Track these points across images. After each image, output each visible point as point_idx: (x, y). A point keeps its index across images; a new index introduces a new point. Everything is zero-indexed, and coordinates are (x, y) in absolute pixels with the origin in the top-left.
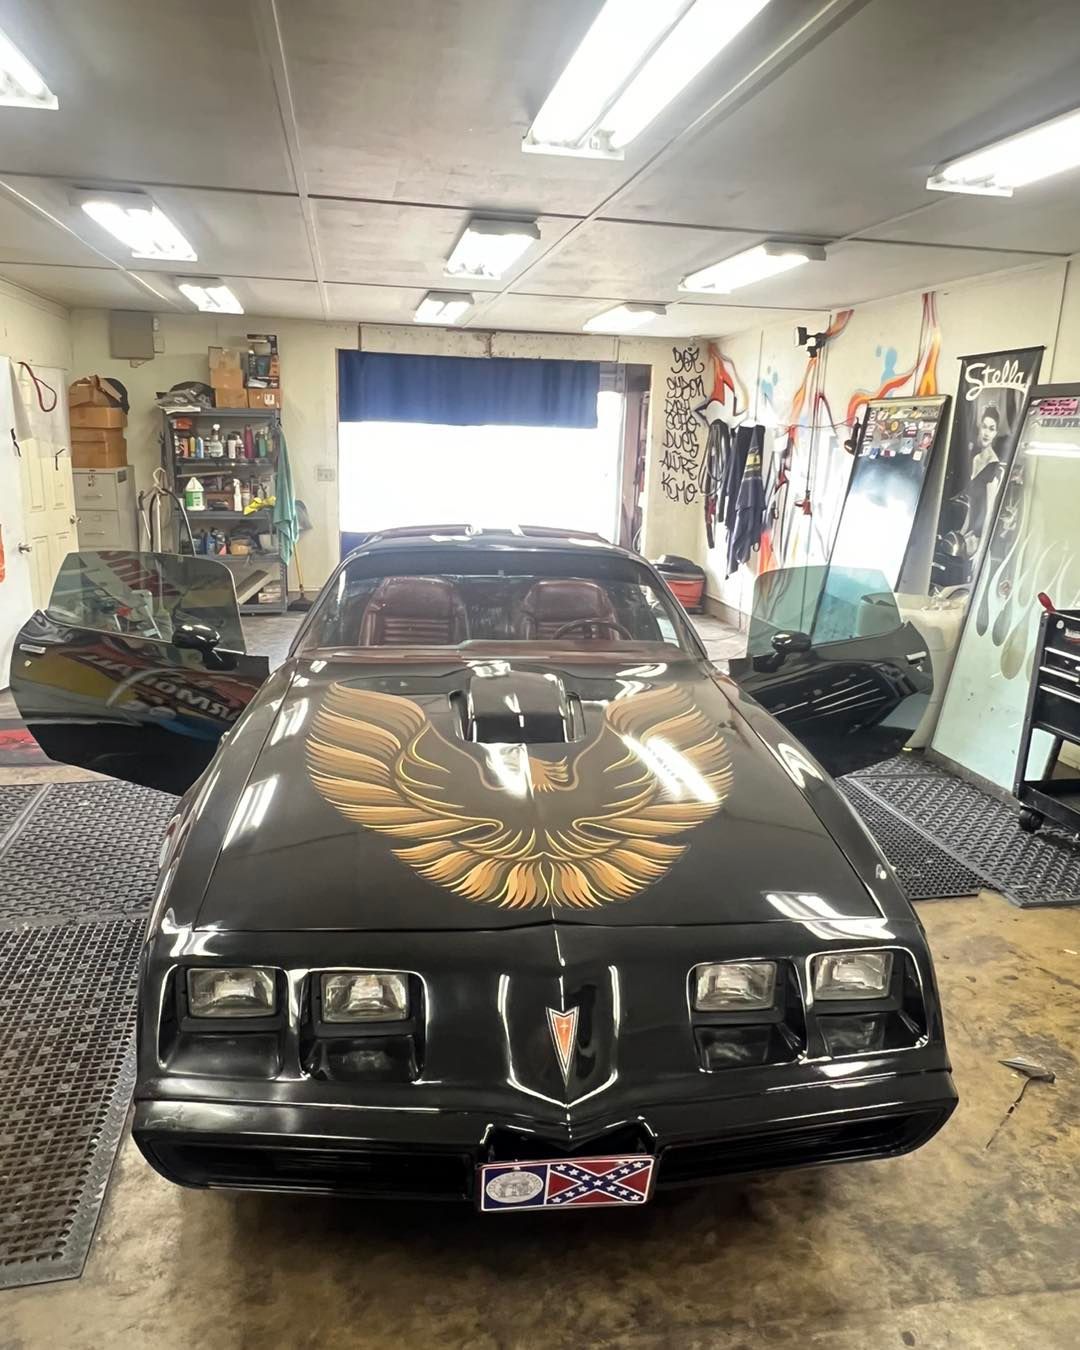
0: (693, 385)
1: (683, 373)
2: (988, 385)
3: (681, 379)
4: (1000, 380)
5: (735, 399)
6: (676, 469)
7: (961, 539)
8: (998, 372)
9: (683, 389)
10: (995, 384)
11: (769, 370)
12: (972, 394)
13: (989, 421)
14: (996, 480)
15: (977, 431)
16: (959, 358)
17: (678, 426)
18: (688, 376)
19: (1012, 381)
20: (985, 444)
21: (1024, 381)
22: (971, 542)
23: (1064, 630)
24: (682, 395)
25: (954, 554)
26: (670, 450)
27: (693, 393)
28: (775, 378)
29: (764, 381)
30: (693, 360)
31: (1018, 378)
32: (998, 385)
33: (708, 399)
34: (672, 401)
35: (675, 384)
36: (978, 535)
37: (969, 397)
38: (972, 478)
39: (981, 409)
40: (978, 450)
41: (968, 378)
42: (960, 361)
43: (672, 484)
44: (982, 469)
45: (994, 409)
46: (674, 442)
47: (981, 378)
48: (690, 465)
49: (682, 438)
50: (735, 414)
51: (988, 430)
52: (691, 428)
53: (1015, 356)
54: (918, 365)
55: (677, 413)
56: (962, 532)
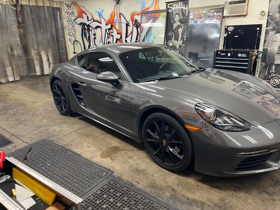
0: (72, 13)
1: (69, 10)
2: (175, 8)
3: (68, 12)
4: (178, 7)
5: (88, 17)
6: (72, 36)
7: (172, 42)
8: (177, 5)
9: (69, 15)
10: (177, 8)
11: (100, 8)
12: (170, 10)
13: (177, 16)
14: (181, 29)
15: (173, 18)
16: (165, 3)
17: (70, 25)
18: (70, 11)
19: (182, 7)
20: (176, 21)
21: (185, 6)
22: (175, 43)
23: (220, 53)
24: (69, 16)
25: (171, 46)
26: (70, 31)
27: (72, 15)
28: (103, 11)
29: (98, 12)
30: (70, 7)
31: (184, 6)
32: (178, 8)
33: (76, 17)
34: (67, 18)
35: (67, 13)
36: (177, 40)
37: (169, 11)
38: (174, 29)
39: (174, 13)
40: (174, 22)
41: (168, 7)
42: (166, 3)
43: (72, 40)
44: (176, 26)
45: (178, 13)
46: (70, 29)
47: (173, 6)
48: (75, 35)
49: (72, 28)
50: (88, 20)
51: (177, 18)
52: (74, 25)
53: (181, 1)
54: (152, 5)
55: (69, 21)
56: (172, 40)
